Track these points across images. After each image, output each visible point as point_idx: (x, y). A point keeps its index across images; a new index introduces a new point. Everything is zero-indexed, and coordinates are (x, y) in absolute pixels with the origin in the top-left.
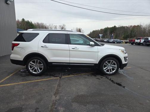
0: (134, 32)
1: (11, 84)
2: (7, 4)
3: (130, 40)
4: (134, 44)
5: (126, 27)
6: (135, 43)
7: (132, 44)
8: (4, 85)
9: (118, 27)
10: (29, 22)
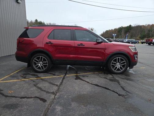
0: (152, 31)
1: (14, 81)
2: (18, 3)
3: (147, 40)
4: (151, 44)
5: (143, 26)
6: (153, 44)
7: (150, 44)
8: (7, 81)
9: (133, 26)
10: (42, 23)
